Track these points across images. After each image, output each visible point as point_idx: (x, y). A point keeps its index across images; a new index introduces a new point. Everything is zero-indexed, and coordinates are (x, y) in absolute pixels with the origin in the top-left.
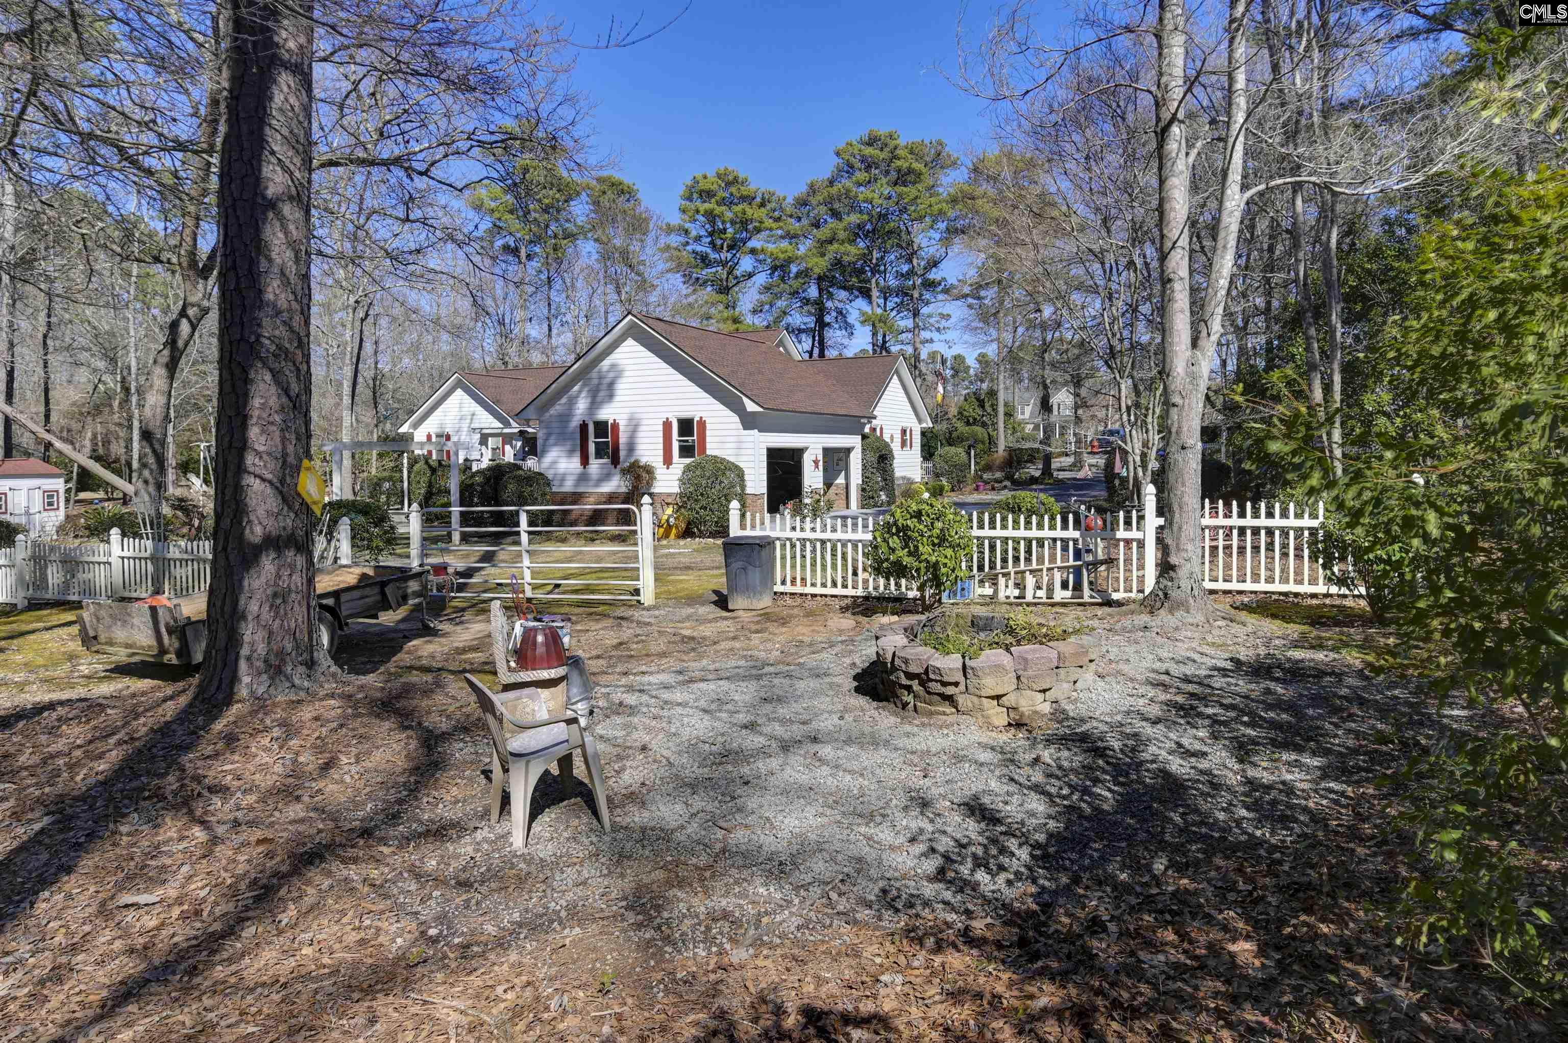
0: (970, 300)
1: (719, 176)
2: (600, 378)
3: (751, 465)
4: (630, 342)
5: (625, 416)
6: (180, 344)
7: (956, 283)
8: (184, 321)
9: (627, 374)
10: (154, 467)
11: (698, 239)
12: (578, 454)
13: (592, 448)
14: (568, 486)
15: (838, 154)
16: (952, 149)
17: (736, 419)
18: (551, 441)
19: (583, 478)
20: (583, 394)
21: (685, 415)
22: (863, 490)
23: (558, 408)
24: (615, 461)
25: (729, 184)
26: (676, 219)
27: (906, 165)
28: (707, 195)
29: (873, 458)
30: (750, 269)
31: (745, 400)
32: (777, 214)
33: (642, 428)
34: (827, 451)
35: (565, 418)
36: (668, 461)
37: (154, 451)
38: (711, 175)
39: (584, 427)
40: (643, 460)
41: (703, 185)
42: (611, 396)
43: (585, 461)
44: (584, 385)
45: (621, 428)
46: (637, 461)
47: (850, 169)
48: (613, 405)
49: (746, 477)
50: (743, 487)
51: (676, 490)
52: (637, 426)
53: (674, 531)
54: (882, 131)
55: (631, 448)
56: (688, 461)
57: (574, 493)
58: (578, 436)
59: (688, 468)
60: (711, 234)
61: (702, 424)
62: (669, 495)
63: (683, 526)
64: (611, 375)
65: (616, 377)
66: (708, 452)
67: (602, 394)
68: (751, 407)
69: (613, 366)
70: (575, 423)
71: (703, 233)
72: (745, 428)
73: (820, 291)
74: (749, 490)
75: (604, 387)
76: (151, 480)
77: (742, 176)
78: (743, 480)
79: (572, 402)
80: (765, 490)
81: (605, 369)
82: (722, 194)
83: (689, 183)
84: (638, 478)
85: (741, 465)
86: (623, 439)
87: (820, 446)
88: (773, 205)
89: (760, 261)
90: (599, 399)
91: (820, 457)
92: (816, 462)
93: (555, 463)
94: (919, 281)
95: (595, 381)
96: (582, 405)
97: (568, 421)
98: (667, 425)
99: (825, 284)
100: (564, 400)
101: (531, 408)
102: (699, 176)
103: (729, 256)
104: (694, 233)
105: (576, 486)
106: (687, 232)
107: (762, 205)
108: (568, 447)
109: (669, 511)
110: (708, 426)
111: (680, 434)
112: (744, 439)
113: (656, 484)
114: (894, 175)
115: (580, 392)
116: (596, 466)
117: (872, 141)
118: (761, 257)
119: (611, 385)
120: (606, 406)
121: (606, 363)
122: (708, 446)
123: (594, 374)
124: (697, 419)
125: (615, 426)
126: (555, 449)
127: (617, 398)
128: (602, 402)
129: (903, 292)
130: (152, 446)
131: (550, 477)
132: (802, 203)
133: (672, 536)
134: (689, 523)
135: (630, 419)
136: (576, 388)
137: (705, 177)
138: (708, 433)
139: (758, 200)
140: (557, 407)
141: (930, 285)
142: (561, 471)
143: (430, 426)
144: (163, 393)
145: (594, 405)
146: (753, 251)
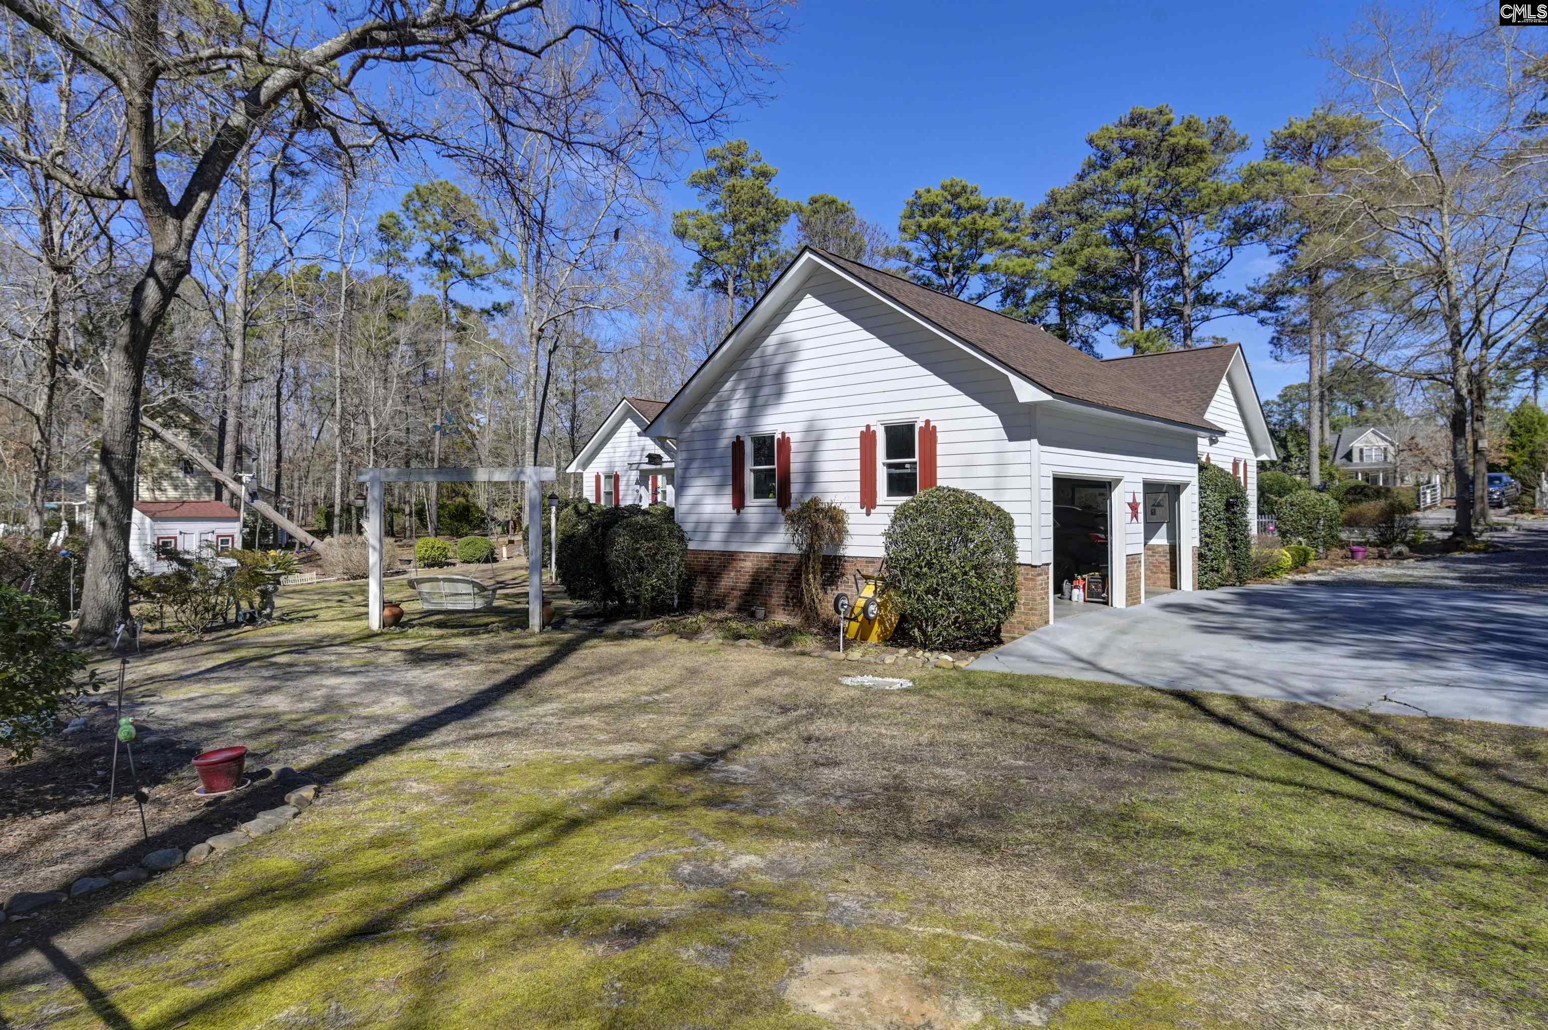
0: (1263, 314)
1: (944, 188)
2: (763, 366)
3: (1026, 507)
4: (809, 301)
5: (799, 427)
6: (145, 316)
7: (1245, 292)
8: (151, 282)
9: (803, 355)
10: (114, 502)
11: (920, 262)
12: (729, 490)
13: (749, 480)
14: (715, 542)
15: (1091, 142)
16: (1238, 128)
17: (992, 420)
18: (693, 472)
19: (737, 527)
20: (738, 394)
21: (899, 417)
22: (1201, 557)
23: (701, 420)
24: (784, 501)
25: (956, 196)
26: (896, 240)
27: (1183, 142)
28: (931, 209)
29: (1217, 502)
30: (980, 290)
31: (1014, 380)
32: (1013, 224)
33: (826, 445)
34: (1150, 487)
35: (713, 432)
36: (868, 501)
37: (114, 478)
38: (936, 190)
39: (738, 445)
40: (827, 500)
41: (926, 199)
42: (779, 394)
43: (739, 504)
44: (739, 380)
45: (794, 446)
46: (815, 501)
47: (1106, 159)
48: (783, 408)
49: (1017, 532)
50: (1011, 552)
51: (881, 553)
52: (818, 441)
53: (876, 628)
54: (1149, 109)
55: (810, 478)
56: (901, 500)
57: (723, 553)
58: (729, 462)
59: (901, 514)
60: (935, 257)
61: (929, 433)
62: (870, 560)
63: (894, 619)
64: (780, 359)
65: (786, 363)
66: (940, 483)
67: (766, 391)
68: (1026, 393)
69: (783, 344)
70: (725, 441)
71: (926, 255)
72: (1011, 439)
73: (1062, 315)
74: (1022, 557)
75: (768, 380)
76: (110, 522)
77: (970, 185)
78: (1010, 537)
79: (722, 408)
80: (1049, 557)
81: (770, 350)
82: (947, 207)
83: (911, 199)
84: (815, 529)
85: (1006, 507)
86: (796, 464)
87: (1140, 479)
88: (1008, 214)
89: (990, 282)
90: (760, 401)
91: (1140, 499)
92: (1133, 506)
93: (696, 504)
94: (1191, 296)
95: (756, 373)
96: (736, 411)
97: (717, 439)
98: (868, 438)
99: (1068, 308)
100: (711, 406)
101: (664, 418)
102: (921, 190)
103: (955, 280)
104: (915, 256)
105: (726, 541)
106: (907, 255)
107: (996, 214)
108: (717, 480)
109: (868, 591)
110: (940, 437)
111: (889, 455)
112: (1009, 458)
113: (848, 541)
114: (1165, 155)
115: (733, 390)
116: (755, 508)
117: (1135, 120)
118: (994, 275)
119: (780, 375)
120: (771, 410)
121: (773, 340)
122: (940, 473)
123: (754, 361)
124: (920, 424)
125: (785, 442)
126: (699, 482)
127: (787, 398)
128: (766, 405)
129: (1171, 311)
130: (110, 470)
131: (688, 527)
132: (1041, 216)
133: (873, 638)
134: (903, 618)
135: (808, 431)
136: (728, 386)
137: (929, 191)
138: (940, 449)
139: (991, 211)
140: (702, 418)
141: (1207, 300)
142: (706, 517)
143: (599, 465)
144: (124, 392)
145: (754, 410)
146: (984, 269)
